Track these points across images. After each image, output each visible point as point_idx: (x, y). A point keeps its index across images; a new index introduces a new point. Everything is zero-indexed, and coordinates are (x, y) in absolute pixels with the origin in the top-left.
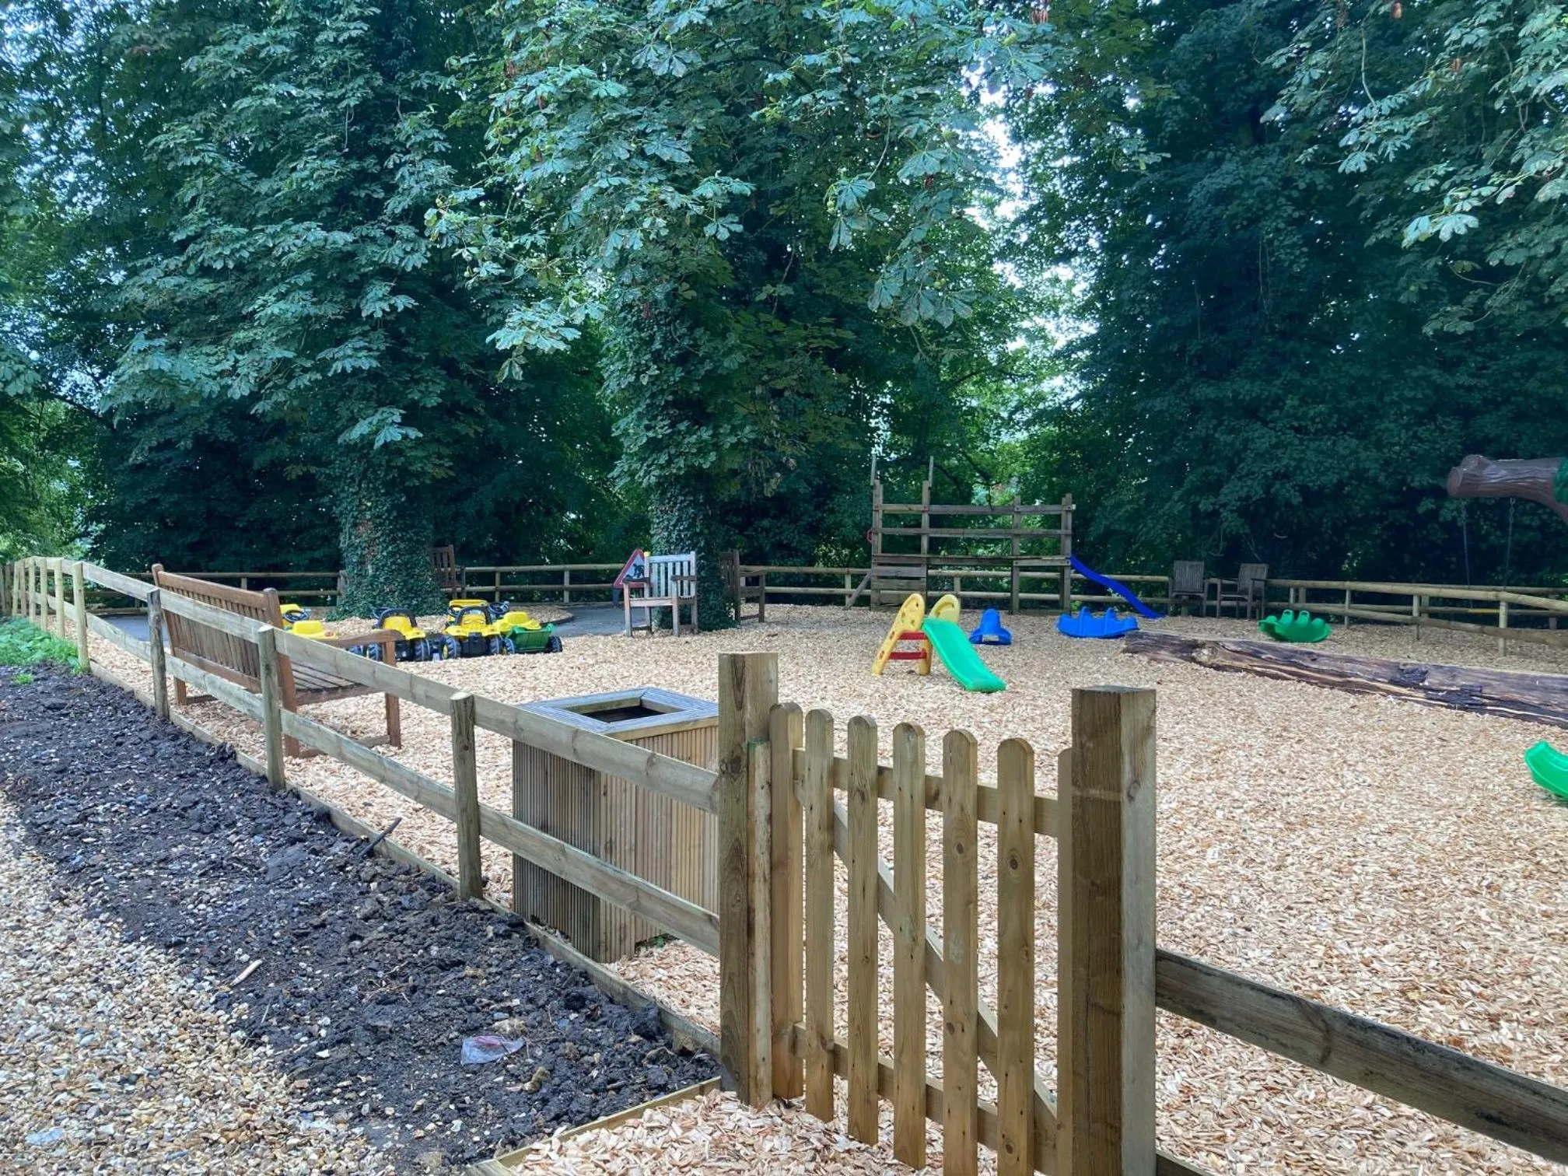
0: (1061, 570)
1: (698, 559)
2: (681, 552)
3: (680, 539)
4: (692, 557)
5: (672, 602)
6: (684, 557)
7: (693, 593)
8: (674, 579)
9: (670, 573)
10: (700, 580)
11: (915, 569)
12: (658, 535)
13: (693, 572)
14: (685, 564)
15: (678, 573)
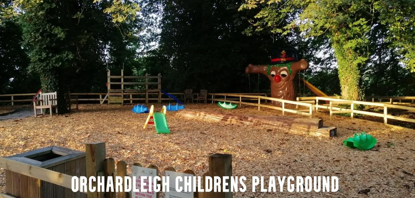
0: (158, 92)
1: (57, 93)
2: (51, 92)
3: (51, 88)
4: (55, 93)
5: (49, 106)
6: (53, 94)
7: (56, 104)
8: (50, 100)
9: (49, 99)
10: (58, 100)
11: (120, 93)
12: (44, 86)
13: (56, 98)
14: (53, 96)
15: (51, 98)
